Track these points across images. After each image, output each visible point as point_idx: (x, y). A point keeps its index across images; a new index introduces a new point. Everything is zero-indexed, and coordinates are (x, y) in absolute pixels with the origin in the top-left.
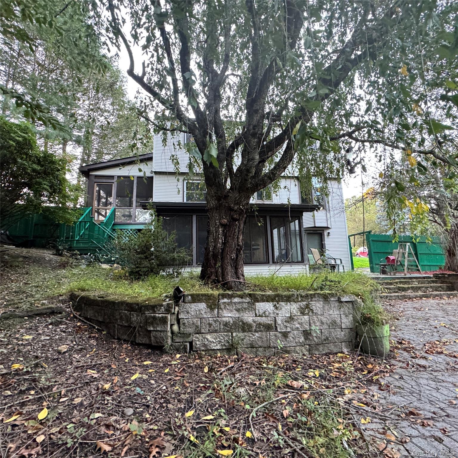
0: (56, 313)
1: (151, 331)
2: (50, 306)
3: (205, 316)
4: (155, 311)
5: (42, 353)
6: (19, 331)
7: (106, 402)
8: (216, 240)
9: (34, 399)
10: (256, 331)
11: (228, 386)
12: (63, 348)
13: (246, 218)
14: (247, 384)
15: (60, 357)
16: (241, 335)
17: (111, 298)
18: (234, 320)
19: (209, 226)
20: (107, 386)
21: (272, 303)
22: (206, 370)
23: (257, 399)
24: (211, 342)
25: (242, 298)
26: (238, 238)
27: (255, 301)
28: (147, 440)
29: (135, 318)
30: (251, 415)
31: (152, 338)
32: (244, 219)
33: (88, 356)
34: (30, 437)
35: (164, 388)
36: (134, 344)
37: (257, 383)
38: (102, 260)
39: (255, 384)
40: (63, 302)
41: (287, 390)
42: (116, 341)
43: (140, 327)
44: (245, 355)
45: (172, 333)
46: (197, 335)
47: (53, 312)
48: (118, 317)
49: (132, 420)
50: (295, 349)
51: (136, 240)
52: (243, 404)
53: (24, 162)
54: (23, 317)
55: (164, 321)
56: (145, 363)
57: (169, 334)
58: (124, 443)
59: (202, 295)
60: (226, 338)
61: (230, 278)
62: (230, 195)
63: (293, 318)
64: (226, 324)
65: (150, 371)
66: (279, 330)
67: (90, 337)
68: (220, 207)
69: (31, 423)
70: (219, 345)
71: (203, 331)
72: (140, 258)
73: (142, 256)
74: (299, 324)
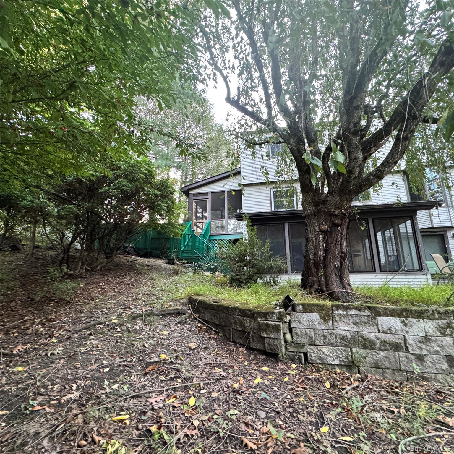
0: (181, 313)
1: (264, 337)
2: (176, 307)
3: (319, 327)
4: (267, 319)
5: (178, 348)
6: (158, 327)
7: (239, 401)
8: (316, 248)
9: (182, 387)
10: (380, 349)
11: (360, 409)
12: (193, 345)
13: (349, 223)
14: (382, 409)
15: (191, 352)
16: (362, 351)
17: (224, 303)
18: (352, 334)
19: (307, 233)
20: (236, 386)
21: (398, 319)
22: (328, 385)
23: (401, 431)
24: (327, 355)
25: (360, 310)
26: (341, 245)
27: (376, 315)
28: (288, 447)
29: (248, 323)
30: (400, 447)
31: (266, 345)
32: (346, 224)
33: (212, 355)
34: (187, 419)
35: (289, 397)
36: (249, 348)
37: (396, 411)
38: (205, 268)
39: (393, 412)
40: (184, 304)
41: (438, 426)
42: (232, 343)
43: (254, 332)
44: (369, 375)
45: (286, 342)
46: (312, 347)
47: (179, 313)
48: (232, 321)
49: (267, 424)
50: (436, 376)
51: (235, 250)
52: (384, 432)
53: (150, 189)
54: (159, 316)
55: (277, 329)
56: (264, 368)
57: (283, 342)
58: (267, 444)
59: (314, 305)
60: (345, 354)
61: (336, 288)
62: (329, 199)
63: (429, 339)
64: (343, 338)
65: (270, 377)
66: (411, 352)
67: (210, 338)
68: (318, 213)
69: (186, 408)
70: (336, 360)
71: (317, 343)
72: (238, 266)
73: (242, 264)
74: (439, 346)
